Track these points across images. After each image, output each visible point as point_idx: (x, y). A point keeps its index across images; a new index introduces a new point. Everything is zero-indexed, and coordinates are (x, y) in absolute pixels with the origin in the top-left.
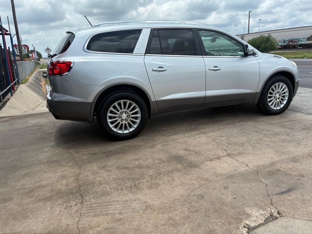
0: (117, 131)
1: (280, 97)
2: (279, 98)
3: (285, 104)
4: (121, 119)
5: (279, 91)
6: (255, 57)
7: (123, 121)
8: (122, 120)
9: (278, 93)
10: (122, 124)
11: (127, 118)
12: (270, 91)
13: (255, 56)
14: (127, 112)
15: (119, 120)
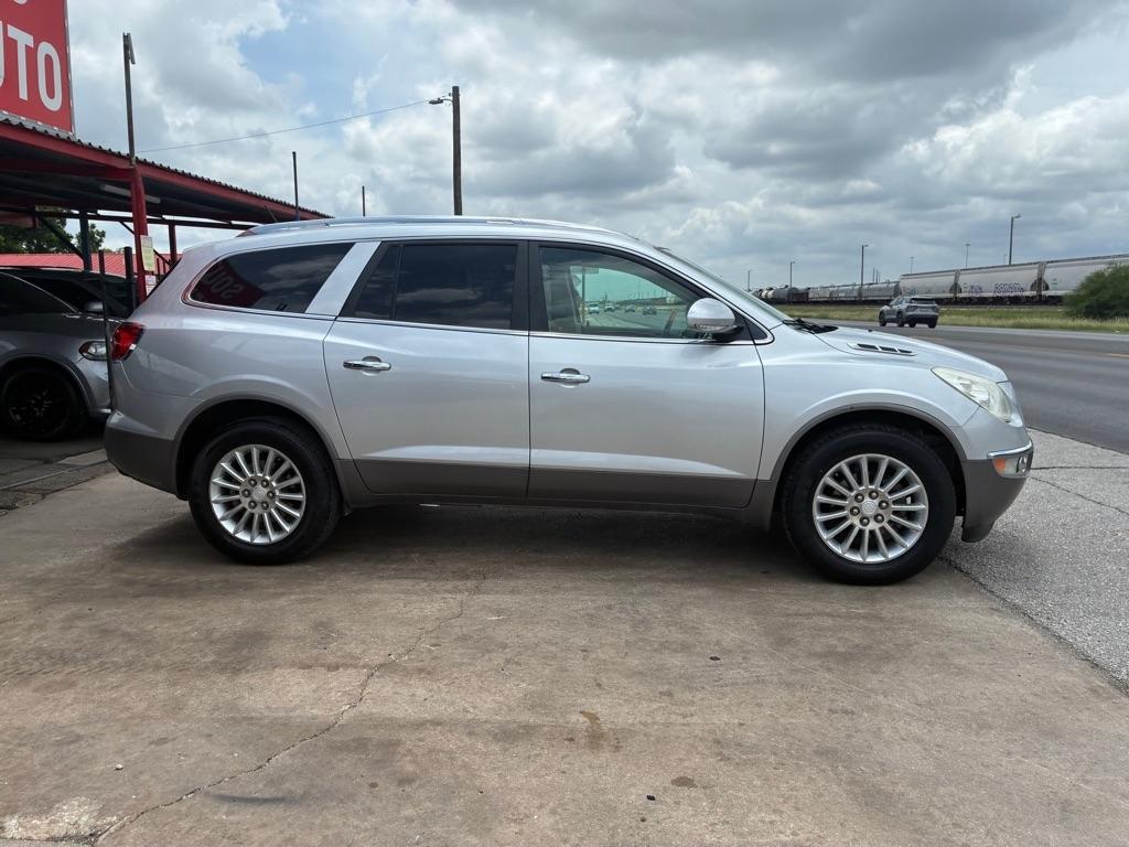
0: (236, 532)
1: (881, 512)
2: (876, 518)
3: (913, 548)
4: (248, 500)
5: (873, 487)
6: (755, 344)
7: (254, 508)
8: (254, 504)
9: (870, 496)
10: (252, 515)
11: (268, 500)
12: (827, 479)
13: (757, 342)
14: (266, 481)
15: (245, 502)
